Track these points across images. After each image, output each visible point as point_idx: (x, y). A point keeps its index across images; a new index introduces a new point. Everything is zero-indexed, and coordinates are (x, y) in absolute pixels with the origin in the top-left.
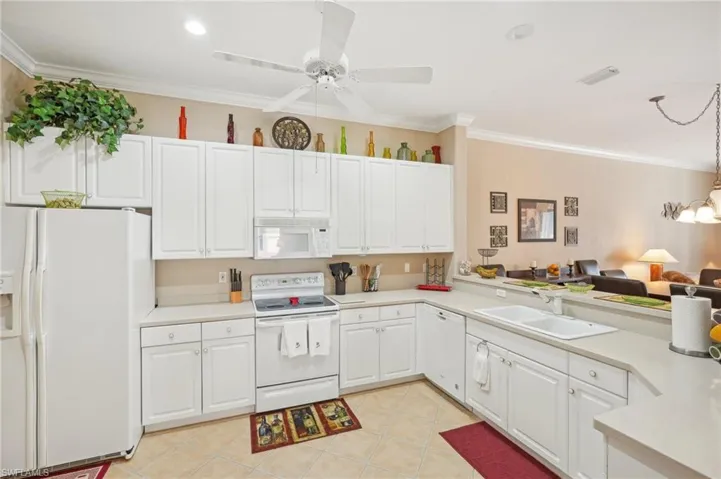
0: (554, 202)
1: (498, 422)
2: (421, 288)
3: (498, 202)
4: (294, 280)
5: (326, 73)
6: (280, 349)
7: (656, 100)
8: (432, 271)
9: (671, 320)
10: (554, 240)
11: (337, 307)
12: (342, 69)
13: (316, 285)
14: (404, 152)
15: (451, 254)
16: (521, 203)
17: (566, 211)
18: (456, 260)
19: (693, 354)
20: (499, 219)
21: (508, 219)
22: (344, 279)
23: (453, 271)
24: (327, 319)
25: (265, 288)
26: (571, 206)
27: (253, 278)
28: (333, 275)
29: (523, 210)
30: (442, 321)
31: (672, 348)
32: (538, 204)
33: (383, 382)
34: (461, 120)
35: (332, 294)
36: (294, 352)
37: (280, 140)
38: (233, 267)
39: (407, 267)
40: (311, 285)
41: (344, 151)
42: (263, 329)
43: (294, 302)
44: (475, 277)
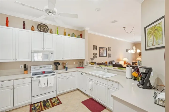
0: (106, 48)
1: (94, 97)
2: (77, 68)
3: (95, 48)
4: (44, 67)
5: (51, 13)
6: (39, 86)
7: (124, 28)
8: (80, 64)
9: (126, 72)
10: (106, 56)
11: (55, 73)
12: (55, 12)
13: (50, 68)
14: (73, 35)
15: (84, 59)
16: (100, 48)
17: (109, 50)
18: (85, 61)
19: (130, 79)
20: (95, 52)
21: (97, 52)
22: (58, 66)
23: (85, 64)
24: (53, 77)
25: (35, 69)
26: (110, 49)
27: (32, 67)
28: (55, 65)
29: (100, 50)
30: (82, 75)
31: (126, 78)
32: (103, 48)
33: (68, 91)
34: (87, 29)
35: (55, 70)
36: (43, 86)
37: (39, 29)
38: (25, 64)
39: (74, 63)
40: (49, 68)
41: (58, 34)
42: (33, 80)
43: (44, 73)
44: (90, 65)
